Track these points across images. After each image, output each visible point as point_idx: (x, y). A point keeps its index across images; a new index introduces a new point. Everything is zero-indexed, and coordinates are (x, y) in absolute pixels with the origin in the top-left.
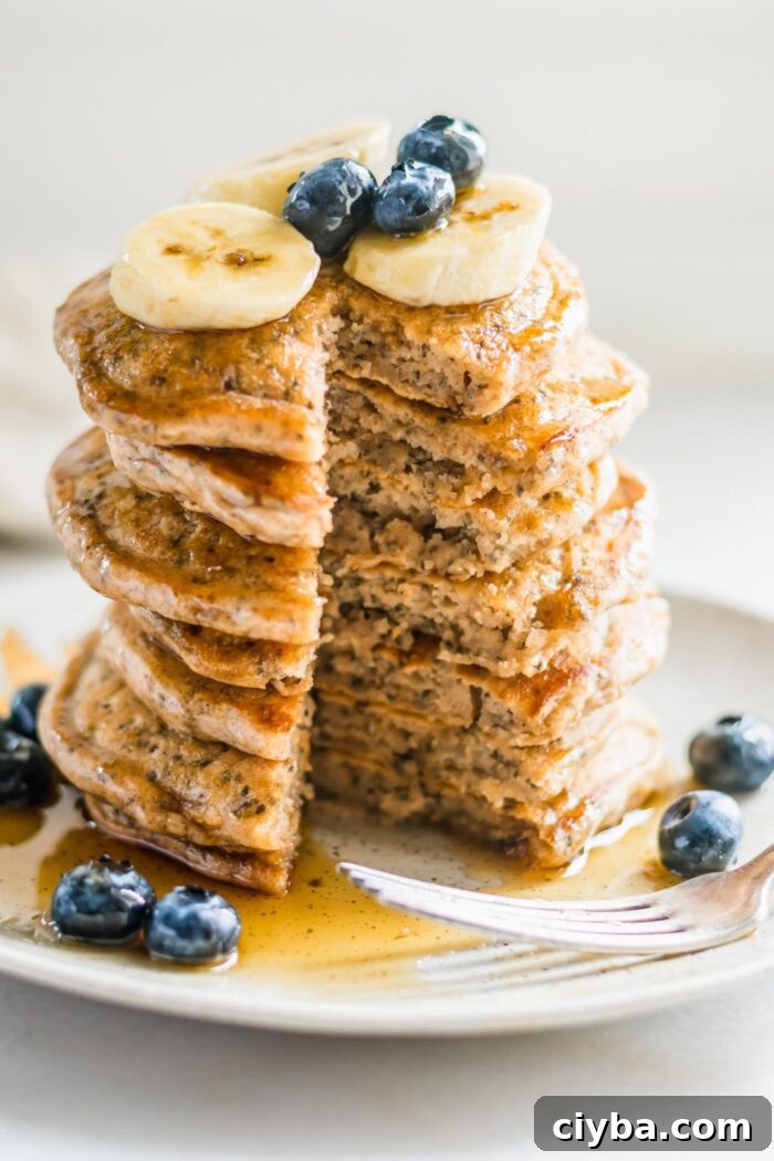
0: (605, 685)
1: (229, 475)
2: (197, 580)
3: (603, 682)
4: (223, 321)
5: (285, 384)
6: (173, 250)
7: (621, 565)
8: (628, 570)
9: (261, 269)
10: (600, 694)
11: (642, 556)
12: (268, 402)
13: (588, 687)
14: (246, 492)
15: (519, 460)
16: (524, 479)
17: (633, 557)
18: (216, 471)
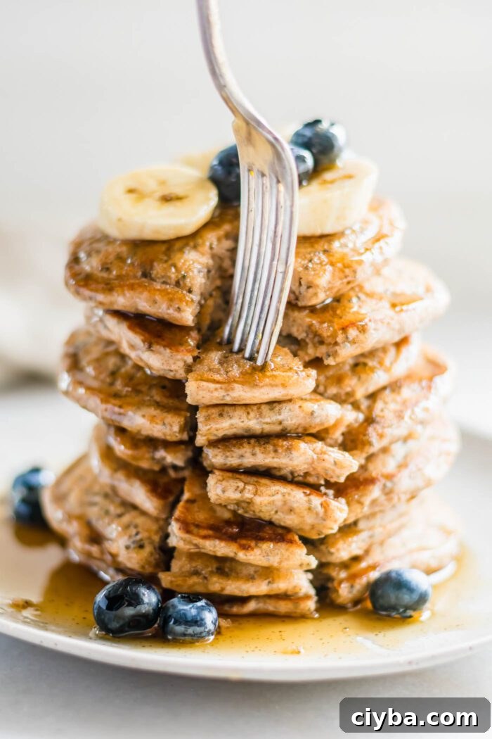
0: (388, 493)
1: (138, 330)
2: (116, 395)
3: (387, 490)
4: (148, 235)
5: (177, 277)
6: (131, 191)
7: (407, 414)
8: (411, 418)
9: (178, 204)
10: (383, 498)
11: (426, 410)
12: (164, 286)
13: (375, 492)
14: (144, 341)
15: (328, 337)
16: (331, 349)
17: (418, 410)
18: (131, 328)
